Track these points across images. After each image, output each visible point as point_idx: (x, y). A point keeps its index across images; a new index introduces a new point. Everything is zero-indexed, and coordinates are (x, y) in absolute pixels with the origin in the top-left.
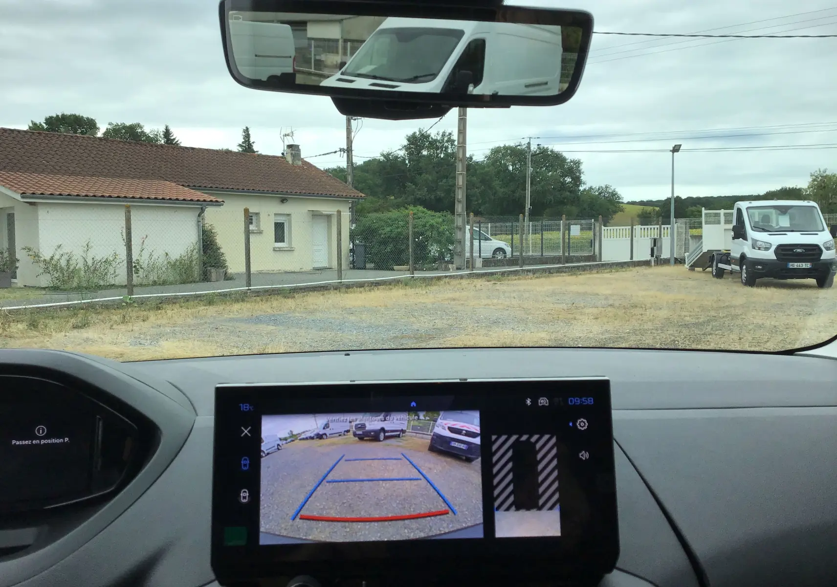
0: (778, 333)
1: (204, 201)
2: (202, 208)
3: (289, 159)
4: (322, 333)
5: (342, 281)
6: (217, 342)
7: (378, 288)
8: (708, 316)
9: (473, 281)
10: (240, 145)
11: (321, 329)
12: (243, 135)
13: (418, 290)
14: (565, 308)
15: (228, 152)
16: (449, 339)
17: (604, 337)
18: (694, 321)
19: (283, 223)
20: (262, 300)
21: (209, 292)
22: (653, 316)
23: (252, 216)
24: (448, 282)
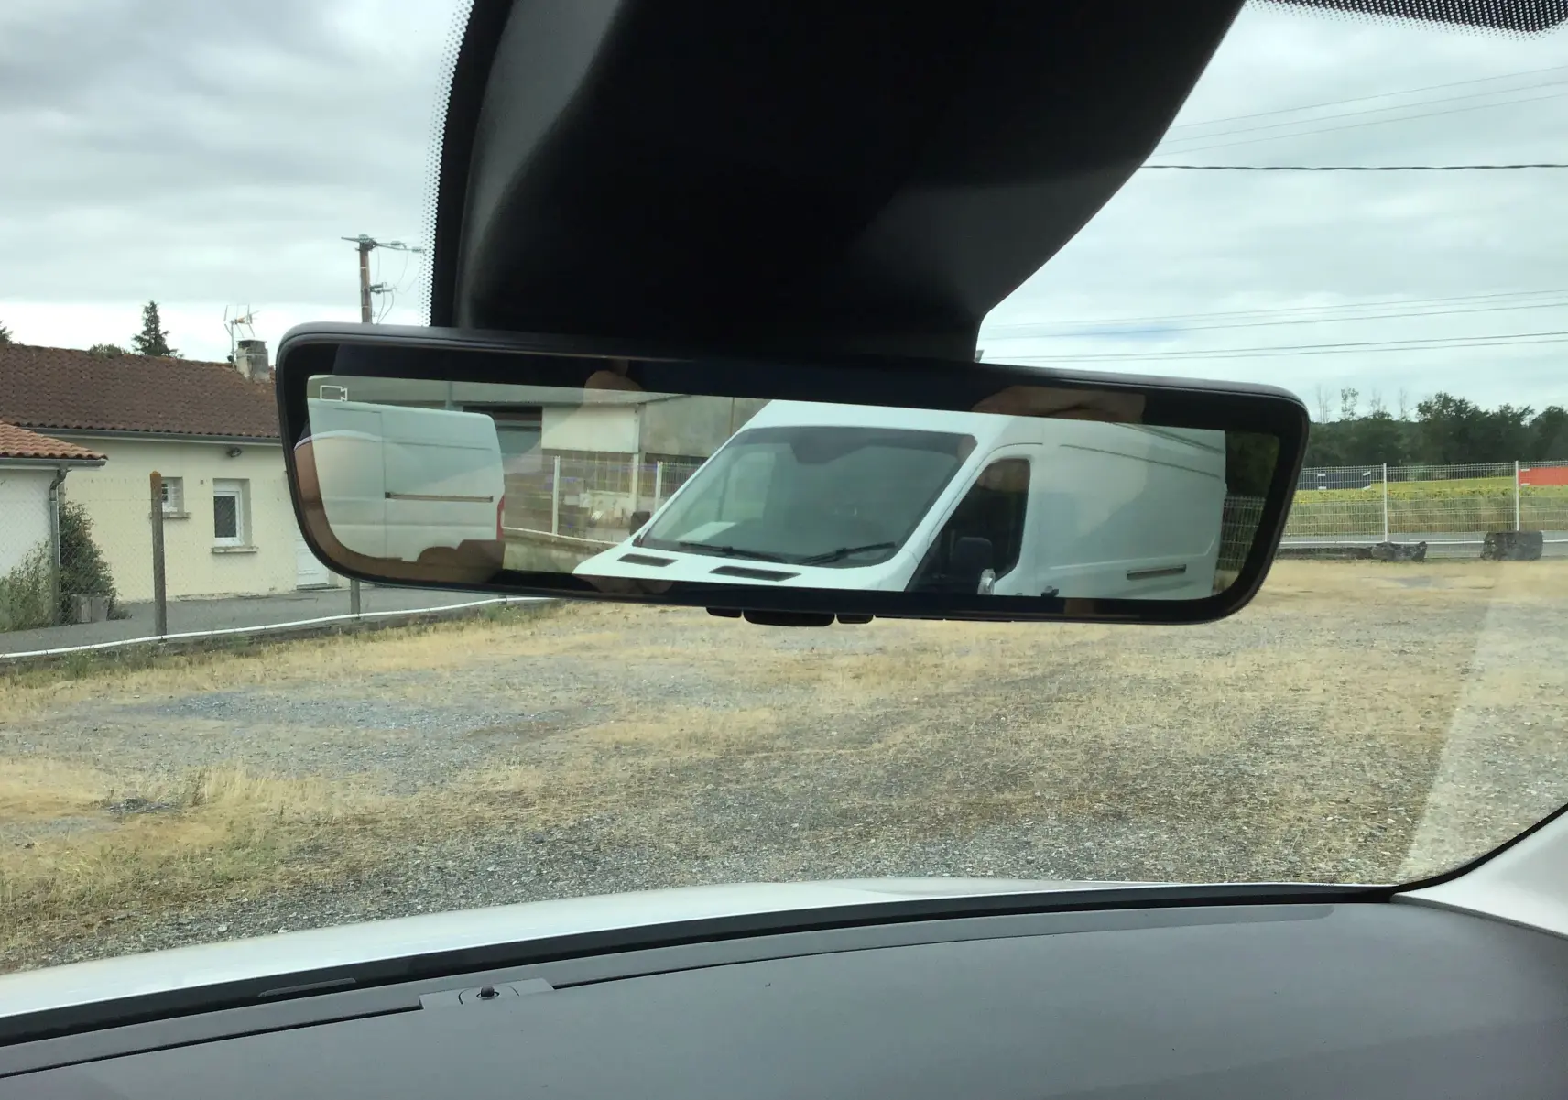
0: (1173, 693)
1: (64, 456)
2: (59, 472)
3: (244, 368)
4: (322, 731)
5: (361, 615)
6: (96, 762)
7: (435, 628)
8: (1049, 664)
9: (622, 608)
10: (138, 339)
11: (321, 723)
12: (144, 318)
13: (515, 630)
14: (799, 658)
15: (114, 354)
16: (586, 730)
17: (875, 713)
18: (1026, 674)
19: (234, 497)
20: (190, 663)
21: (77, 648)
22: (956, 667)
23: (164, 485)
24: (574, 611)
